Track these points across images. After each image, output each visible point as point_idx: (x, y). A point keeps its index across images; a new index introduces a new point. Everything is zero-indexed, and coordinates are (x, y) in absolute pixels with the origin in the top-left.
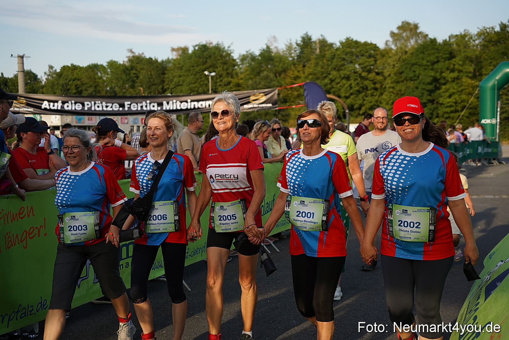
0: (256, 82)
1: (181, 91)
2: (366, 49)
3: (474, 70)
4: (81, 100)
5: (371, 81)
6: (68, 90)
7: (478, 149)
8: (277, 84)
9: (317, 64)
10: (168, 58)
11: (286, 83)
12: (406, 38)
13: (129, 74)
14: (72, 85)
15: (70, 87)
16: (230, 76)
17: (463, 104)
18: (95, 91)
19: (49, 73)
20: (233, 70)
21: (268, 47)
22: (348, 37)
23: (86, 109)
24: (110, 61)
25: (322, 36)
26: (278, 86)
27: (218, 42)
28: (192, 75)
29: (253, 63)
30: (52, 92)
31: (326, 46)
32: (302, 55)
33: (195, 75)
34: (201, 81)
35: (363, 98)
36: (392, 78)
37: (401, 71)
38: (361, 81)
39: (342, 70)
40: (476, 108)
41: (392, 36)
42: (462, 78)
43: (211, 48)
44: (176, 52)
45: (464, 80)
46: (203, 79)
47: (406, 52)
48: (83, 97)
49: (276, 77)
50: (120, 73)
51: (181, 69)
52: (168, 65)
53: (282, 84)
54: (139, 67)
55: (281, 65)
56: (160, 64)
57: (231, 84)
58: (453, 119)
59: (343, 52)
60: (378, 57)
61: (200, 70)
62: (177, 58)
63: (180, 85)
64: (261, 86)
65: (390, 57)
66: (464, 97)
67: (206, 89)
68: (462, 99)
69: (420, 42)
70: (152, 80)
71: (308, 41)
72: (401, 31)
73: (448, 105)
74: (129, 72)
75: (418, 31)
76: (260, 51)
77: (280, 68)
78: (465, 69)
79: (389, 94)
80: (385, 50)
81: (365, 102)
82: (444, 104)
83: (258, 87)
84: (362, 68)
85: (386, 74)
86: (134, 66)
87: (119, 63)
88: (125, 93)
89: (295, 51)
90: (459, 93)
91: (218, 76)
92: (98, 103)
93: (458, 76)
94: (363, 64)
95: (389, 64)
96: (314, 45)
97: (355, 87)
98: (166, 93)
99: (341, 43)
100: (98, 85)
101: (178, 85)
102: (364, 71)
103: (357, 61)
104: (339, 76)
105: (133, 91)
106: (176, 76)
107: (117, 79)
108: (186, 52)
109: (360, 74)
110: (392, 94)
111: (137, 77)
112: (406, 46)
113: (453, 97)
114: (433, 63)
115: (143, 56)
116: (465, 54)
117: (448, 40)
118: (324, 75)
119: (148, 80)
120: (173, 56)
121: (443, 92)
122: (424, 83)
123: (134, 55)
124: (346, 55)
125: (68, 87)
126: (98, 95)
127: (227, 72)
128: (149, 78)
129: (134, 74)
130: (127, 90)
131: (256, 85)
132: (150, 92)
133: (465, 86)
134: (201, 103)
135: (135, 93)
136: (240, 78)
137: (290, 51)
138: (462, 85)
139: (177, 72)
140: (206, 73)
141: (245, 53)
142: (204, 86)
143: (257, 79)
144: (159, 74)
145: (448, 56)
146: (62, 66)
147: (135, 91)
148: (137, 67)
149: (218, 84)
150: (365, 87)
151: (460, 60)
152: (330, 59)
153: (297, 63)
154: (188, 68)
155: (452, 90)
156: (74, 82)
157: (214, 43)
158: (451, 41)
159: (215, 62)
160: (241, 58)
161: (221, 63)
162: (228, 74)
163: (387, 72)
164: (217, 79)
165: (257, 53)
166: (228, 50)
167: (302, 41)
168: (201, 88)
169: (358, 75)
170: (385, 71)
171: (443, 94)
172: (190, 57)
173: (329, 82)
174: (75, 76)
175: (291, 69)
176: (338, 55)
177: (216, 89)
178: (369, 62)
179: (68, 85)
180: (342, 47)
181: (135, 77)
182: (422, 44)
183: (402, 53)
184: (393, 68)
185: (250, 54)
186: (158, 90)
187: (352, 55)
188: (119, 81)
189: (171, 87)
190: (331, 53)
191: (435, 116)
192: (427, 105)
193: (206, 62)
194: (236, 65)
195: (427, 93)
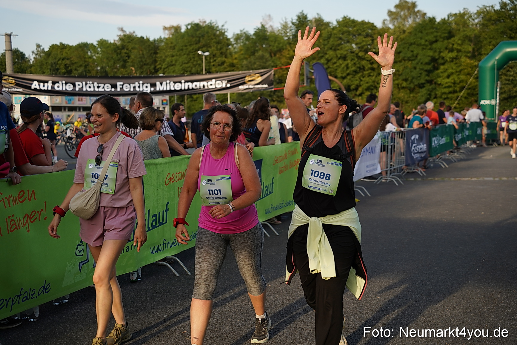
0: (250, 62)
1: (174, 72)
2: (363, 28)
3: (473, 49)
4: (72, 80)
5: (368, 61)
6: (58, 69)
7: (477, 131)
8: (272, 64)
10: (160, 38)
11: (281, 63)
12: (403, 17)
13: (120, 54)
14: (61, 64)
15: (60, 66)
16: (224, 56)
17: (461, 84)
18: (85, 71)
19: (37, 52)
20: (227, 49)
21: (263, 26)
22: (346, 16)
23: (77, 89)
24: (101, 40)
25: (318, 14)
26: (273, 67)
27: (211, 21)
28: (185, 54)
29: (247, 43)
30: (40, 72)
31: (323, 25)
33: (188, 55)
34: (194, 61)
35: (360, 79)
37: (398, 51)
38: (358, 61)
39: (338, 50)
40: (474, 88)
41: (389, 16)
42: (461, 58)
43: (204, 27)
44: (168, 30)
45: (463, 60)
46: (196, 58)
47: (404, 32)
48: (74, 77)
49: (271, 56)
50: (110, 52)
51: (174, 48)
52: (160, 44)
53: (277, 64)
54: (130, 46)
55: (276, 44)
56: (152, 43)
57: (225, 64)
58: (451, 99)
59: (340, 31)
61: (193, 49)
62: (169, 37)
63: (173, 65)
64: (256, 66)
66: (462, 77)
67: (199, 70)
68: (461, 79)
69: (417, 20)
70: (144, 60)
71: (304, 20)
72: (399, 10)
73: (447, 85)
74: (120, 51)
75: (417, 9)
76: (255, 30)
77: (275, 47)
78: (464, 48)
80: (382, 29)
81: (362, 83)
82: (443, 85)
83: (253, 67)
84: (359, 48)
86: (125, 46)
87: (109, 42)
88: (116, 72)
89: (291, 30)
90: (458, 73)
91: (212, 56)
92: (90, 84)
93: (457, 56)
94: (360, 43)
96: (310, 24)
97: (352, 68)
98: (158, 73)
99: (338, 22)
101: (170, 65)
102: (360, 51)
103: (354, 41)
104: (335, 56)
105: (124, 71)
106: (168, 55)
107: (107, 59)
108: (178, 31)
109: (357, 54)
111: (129, 57)
112: (404, 25)
113: (451, 78)
114: (432, 43)
115: (134, 35)
116: (465, 33)
117: (446, 19)
118: (320, 55)
119: (140, 60)
120: (165, 35)
121: (442, 72)
122: (422, 63)
123: (125, 33)
124: (343, 34)
125: (58, 66)
126: (89, 75)
127: (220, 52)
128: (141, 58)
129: (125, 53)
130: (118, 70)
131: (251, 65)
132: (142, 73)
133: (464, 66)
134: (195, 83)
135: (126, 73)
136: (234, 58)
137: (286, 30)
138: (461, 65)
139: (169, 52)
140: (200, 52)
141: (239, 32)
142: (197, 67)
143: (252, 59)
144: (151, 54)
145: (446, 35)
146: (51, 45)
147: (126, 71)
148: (128, 46)
149: (212, 64)
150: (362, 67)
151: (459, 40)
152: (326, 38)
153: (293, 42)
154: (181, 48)
155: (450, 71)
156: (63, 62)
157: (207, 22)
158: (450, 19)
159: (208, 41)
160: (235, 37)
161: (214, 42)
162: (222, 53)
164: (210, 58)
165: (252, 32)
166: (222, 29)
167: (297, 20)
168: (194, 68)
169: (355, 55)
171: (441, 75)
172: (183, 36)
173: (326, 62)
174: (65, 55)
175: (286, 49)
176: (335, 34)
177: (209, 69)
178: (366, 42)
179: (57, 64)
180: (339, 25)
181: (126, 56)
182: (420, 23)
183: (400, 33)
185: (245, 33)
186: (150, 70)
187: (349, 35)
188: (110, 61)
189: (163, 67)
190: (328, 32)
191: (433, 97)
192: (425, 85)
193: (199, 41)
194: (231, 44)
195: (426, 73)
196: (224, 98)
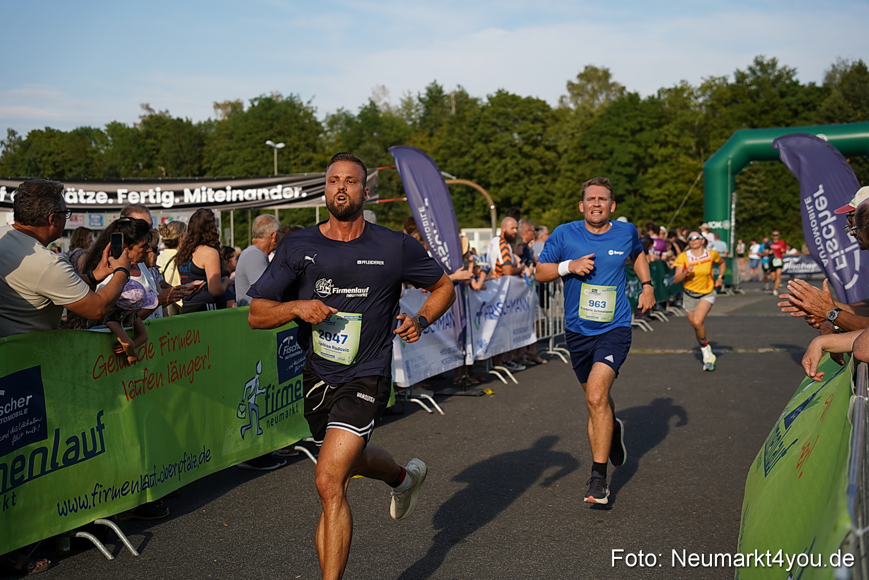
1: (230, 174)
2: (530, 109)
3: (697, 144)
5: (537, 159)
6: (39, 170)
8: (388, 163)
9: (451, 132)
10: (209, 120)
12: (591, 92)
13: (144, 145)
14: (46, 162)
15: (43, 165)
16: (311, 150)
17: (679, 197)
18: (85, 173)
19: (9, 143)
20: (316, 139)
21: (372, 103)
22: (501, 89)
24: (112, 123)
25: (459, 86)
27: (292, 94)
28: (247, 147)
29: (349, 129)
31: (467, 103)
32: (428, 117)
33: (253, 147)
34: (263, 157)
35: (525, 187)
36: (571, 155)
37: (583, 144)
38: (521, 159)
39: (491, 141)
40: (699, 204)
41: (569, 90)
42: (678, 156)
43: (280, 104)
44: (222, 109)
45: (681, 160)
47: (592, 115)
49: (386, 151)
50: (128, 143)
51: (230, 137)
52: (208, 131)
54: (160, 133)
55: (394, 132)
56: (195, 128)
57: (313, 163)
59: (493, 112)
60: (548, 121)
61: (260, 138)
62: (223, 121)
63: (228, 164)
65: (568, 122)
66: (681, 186)
68: (679, 189)
69: (613, 98)
70: (182, 156)
71: (437, 95)
72: (584, 82)
73: (658, 198)
74: (144, 142)
75: (611, 81)
76: (360, 110)
77: (392, 136)
78: (682, 142)
79: (566, 181)
80: (559, 110)
81: (528, 193)
82: (651, 198)
84: (523, 139)
85: (561, 149)
86: (152, 132)
87: (126, 126)
88: (136, 175)
89: (417, 110)
90: (674, 181)
91: (290, 149)
93: (673, 153)
94: (526, 132)
95: (565, 133)
96: (446, 101)
97: (513, 170)
98: (205, 175)
99: (490, 99)
100: (91, 164)
101: (224, 163)
102: (526, 144)
103: (515, 128)
104: (487, 151)
105: (150, 172)
106: (221, 149)
107: (123, 153)
108: (238, 109)
109: (520, 149)
110: (570, 180)
111: (158, 151)
112: (592, 106)
113: (666, 186)
114: (634, 133)
115: (167, 115)
116: (684, 118)
117: (656, 96)
118: (464, 150)
119: (176, 155)
120: (217, 116)
121: (650, 179)
122: (619, 164)
123: (153, 114)
124: (498, 117)
125: (40, 165)
127: (306, 143)
128: (177, 152)
129: (152, 144)
130: (141, 171)
132: (179, 174)
133: (683, 169)
135: (153, 175)
136: (327, 153)
137: (410, 110)
138: (678, 168)
139: (223, 143)
140: (270, 143)
141: (335, 112)
142: (267, 167)
144: (194, 145)
145: (656, 121)
146: (30, 131)
147: (153, 172)
148: (156, 133)
149: (293, 162)
150: (528, 169)
151: (676, 128)
152: (472, 124)
153: (420, 130)
154: (242, 137)
155: (663, 176)
156: (50, 158)
157: (285, 96)
158: (662, 98)
159: (286, 127)
160: (328, 120)
161: (296, 128)
162: (308, 145)
163: (563, 145)
164: (289, 153)
165: (356, 112)
166: (307, 107)
167: (427, 95)
168: (263, 169)
169: (518, 151)
170: (559, 143)
171: (649, 182)
172: (245, 117)
173: (472, 160)
174: (53, 147)
175: (410, 139)
176: (486, 118)
178: (535, 130)
179: (40, 162)
180: (492, 104)
181: (154, 150)
182: (617, 101)
183: (586, 116)
184: (571, 139)
185: (344, 114)
186: (192, 171)
187: (508, 119)
188: (126, 157)
189: (213, 167)
190: (475, 114)
191: (637, 216)
192: (625, 198)
193: (271, 126)
194: (322, 131)
195: (625, 179)
196: (310, 216)
